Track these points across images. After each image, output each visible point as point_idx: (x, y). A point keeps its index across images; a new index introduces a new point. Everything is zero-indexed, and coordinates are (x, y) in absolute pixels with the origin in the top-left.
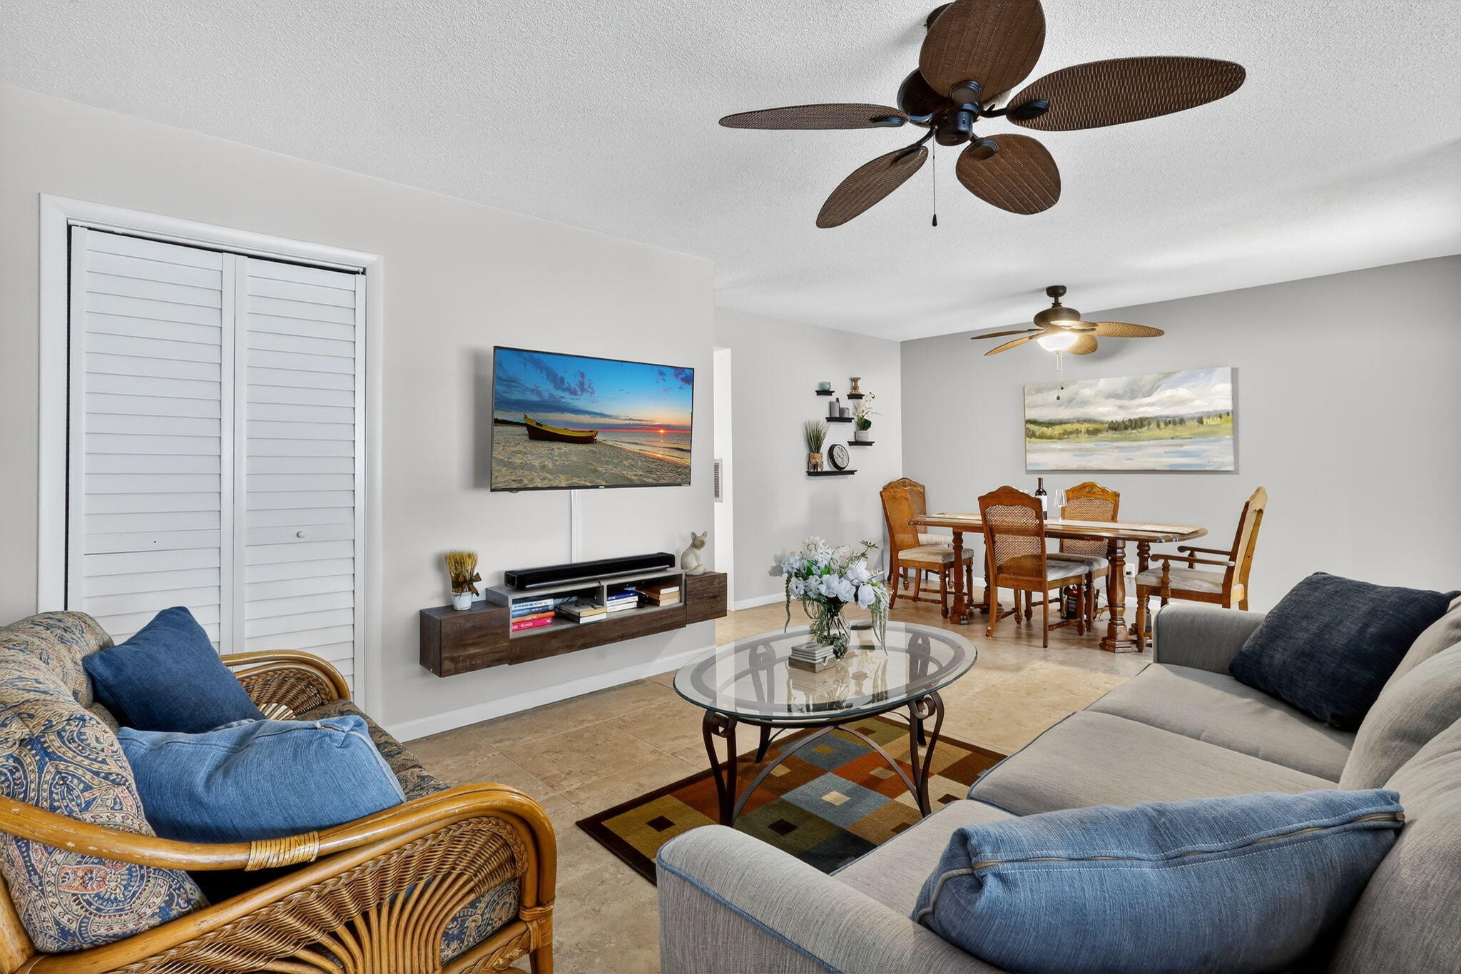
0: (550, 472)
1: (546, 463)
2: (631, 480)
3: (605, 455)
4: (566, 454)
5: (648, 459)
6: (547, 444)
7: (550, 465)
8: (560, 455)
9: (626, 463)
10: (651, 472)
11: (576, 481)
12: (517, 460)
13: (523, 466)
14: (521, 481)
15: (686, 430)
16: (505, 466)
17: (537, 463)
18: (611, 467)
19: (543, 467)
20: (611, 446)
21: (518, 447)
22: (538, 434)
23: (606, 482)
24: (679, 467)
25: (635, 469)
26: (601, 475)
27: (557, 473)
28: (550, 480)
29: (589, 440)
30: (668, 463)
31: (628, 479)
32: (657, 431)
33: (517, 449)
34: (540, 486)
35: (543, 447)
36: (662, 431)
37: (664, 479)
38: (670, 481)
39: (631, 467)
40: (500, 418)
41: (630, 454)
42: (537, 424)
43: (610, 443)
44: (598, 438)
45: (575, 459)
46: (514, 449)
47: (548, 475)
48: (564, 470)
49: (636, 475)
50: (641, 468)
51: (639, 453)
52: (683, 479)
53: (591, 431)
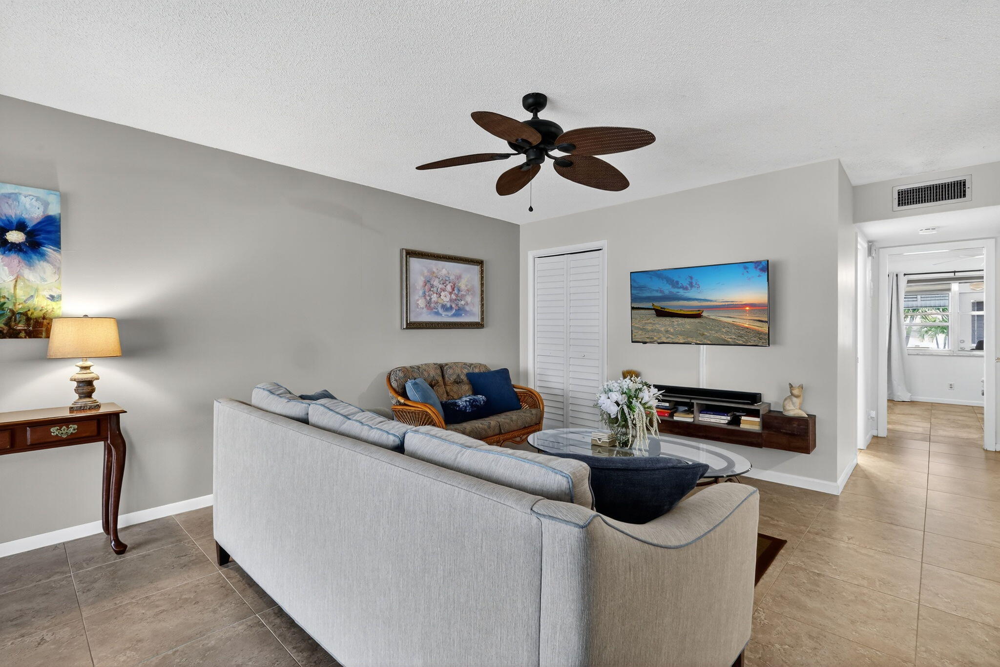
0: (672, 334)
1: (669, 329)
2: (729, 342)
3: (709, 324)
4: (682, 324)
5: (739, 327)
6: (668, 319)
7: (672, 330)
8: (678, 325)
9: (724, 330)
10: (741, 337)
11: (690, 340)
12: (649, 327)
13: (653, 331)
14: (652, 338)
15: (765, 307)
16: (641, 330)
17: (663, 329)
18: (713, 332)
19: (667, 331)
20: (713, 319)
21: (649, 320)
22: (661, 313)
23: (711, 342)
24: (760, 334)
25: (730, 334)
26: (706, 337)
27: (677, 335)
28: (673, 339)
29: (698, 316)
30: (753, 330)
31: (725, 340)
32: (744, 308)
33: (649, 321)
34: (665, 341)
35: (667, 321)
36: (747, 308)
37: (750, 342)
38: (754, 344)
39: (727, 333)
40: (635, 306)
41: (726, 324)
42: (662, 308)
43: (712, 317)
44: (704, 314)
45: (689, 327)
46: (646, 322)
47: (670, 336)
48: (682, 333)
49: (731, 338)
50: (735, 334)
51: (733, 324)
52: (763, 343)
53: (698, 311)
